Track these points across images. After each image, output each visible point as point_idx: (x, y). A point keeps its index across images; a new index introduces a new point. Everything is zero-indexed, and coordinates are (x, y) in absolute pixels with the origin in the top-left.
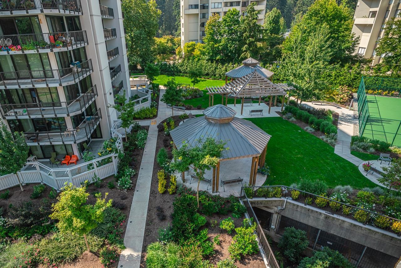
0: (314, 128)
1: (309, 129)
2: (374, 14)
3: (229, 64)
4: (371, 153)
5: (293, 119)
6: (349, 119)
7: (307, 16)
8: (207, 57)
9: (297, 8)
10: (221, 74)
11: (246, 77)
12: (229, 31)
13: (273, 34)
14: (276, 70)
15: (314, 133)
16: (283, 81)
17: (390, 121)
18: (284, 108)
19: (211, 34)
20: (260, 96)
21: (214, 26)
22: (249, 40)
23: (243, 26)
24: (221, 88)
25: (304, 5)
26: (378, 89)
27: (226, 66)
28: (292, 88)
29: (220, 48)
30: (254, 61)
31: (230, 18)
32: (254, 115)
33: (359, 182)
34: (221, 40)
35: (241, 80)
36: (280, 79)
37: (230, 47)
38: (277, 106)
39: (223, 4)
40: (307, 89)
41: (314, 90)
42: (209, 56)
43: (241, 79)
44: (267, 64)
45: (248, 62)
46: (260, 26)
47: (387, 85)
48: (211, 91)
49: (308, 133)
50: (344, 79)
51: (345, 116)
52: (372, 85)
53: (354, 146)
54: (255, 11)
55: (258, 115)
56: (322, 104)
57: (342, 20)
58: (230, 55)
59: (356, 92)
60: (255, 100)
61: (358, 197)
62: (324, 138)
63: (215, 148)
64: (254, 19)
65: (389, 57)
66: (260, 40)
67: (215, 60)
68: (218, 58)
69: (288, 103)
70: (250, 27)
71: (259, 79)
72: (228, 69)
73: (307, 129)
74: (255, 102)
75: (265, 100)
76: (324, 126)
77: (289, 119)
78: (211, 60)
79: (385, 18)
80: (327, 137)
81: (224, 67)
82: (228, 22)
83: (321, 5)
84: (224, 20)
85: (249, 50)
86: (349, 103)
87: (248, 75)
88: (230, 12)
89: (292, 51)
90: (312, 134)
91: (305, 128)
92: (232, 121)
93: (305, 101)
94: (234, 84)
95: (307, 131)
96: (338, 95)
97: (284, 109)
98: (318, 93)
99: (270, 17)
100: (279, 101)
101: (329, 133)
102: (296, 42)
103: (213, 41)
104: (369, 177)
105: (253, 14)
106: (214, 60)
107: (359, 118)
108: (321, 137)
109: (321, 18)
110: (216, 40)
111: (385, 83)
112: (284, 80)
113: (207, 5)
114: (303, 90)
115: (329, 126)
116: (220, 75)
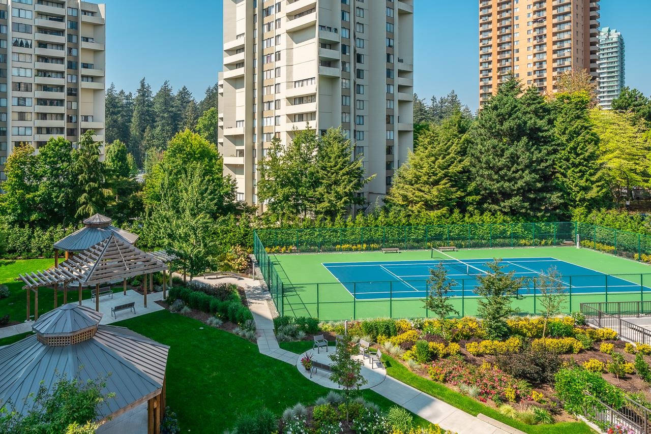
0: (220, 318)
1: (214, 321)
2: (241, 153)
3: (56, 227)
4: (303, 339)
5: (186, 309)
6: (258, 294)
7: (169, 152)
8: (11, 218)
9: (145, 142)
10: (42, 247)
11: (97, 247)
12: (53, 171)
13: (121, 177)
14: (139, 231)
15: (222, 326)
16: (152, 247)
17: (303, 287)
18: (167, 292)
19: (17, 176)
20: (125, 279)
21: (24, 163)
22: (90, 186)
23: (76, 165)
24: (46, 275)
25: (154, 139)
26: (275, 245)
27: (51, 232)
28: (174, 257)
29: (38, 199)
30: (105, 219)
31: (54, 151)
32: (120, 315)
33: (307, 391)
34: (37, 186)
35: (89, 254)
36: (148, 245)
37: (57, 197)
38: (155, 291)
39: (34, 130)
40: (196, 256)
41: (206, 257)
42: (15, 216)
43: (89, 251)
44: (123, 222)
45: (95, 221)
46: (104, 165)
47: (282, 239)
48: (32, 282)
49: (215, 328)
50: (234, 235)
51: (252, 290)
52: (267, 240)
53: (280, 334)
54: (94, 142)
55: (127, 313)
56: (218, 276)
57: (212, 159)
58: (57, 212)
59: (252, 252)
60: (117, 287)
61: (316, 418)
62: (237, 330)
63: (82, 401)
64: (94, 154)
65: (273, 204)
66: (107, 186)
67: (28, 221)
68: (34, 217)
69: (171, 283)
70: (89, 166)
71: (121, 247)
72: (56, 236)
73: (211, 321)
74: (116, 291)
75: (133, 283)
76: (233, 310)
77: (179, 310)
78: (20, 222)
79: (254, 158)
80: (243, 329)
81: (48, 234)
82: (50, 158)
83: (184, 140)
84: (43, 154)
85: (91, 200)
86: (250, 269)
87: (101, 243)
88: (54, 141)
89: (159, 200)
90: (221, 329)
91: (208, 321)
92: (97, 334)
93: (196, 275)
94: (77, 262)
95: (213, 325)
96: (233, 259)
97: (167, 295)
98: (213, 261)
99: (111, 152)
100: (157, 283)
101: (243, 322)
102: (163, 188)
103: (23, 189)
104: (316, 379)
105: (92, 147)
106: (26, 222)
107: (269, 290)
108: (234, 331)
109: (188, 155)
110: (28, 186)
111: (279, 236)
112: (154, 247)
113: (4, 129)
114: (191, 259)
115: (240, 310)
116: (39, 249)
